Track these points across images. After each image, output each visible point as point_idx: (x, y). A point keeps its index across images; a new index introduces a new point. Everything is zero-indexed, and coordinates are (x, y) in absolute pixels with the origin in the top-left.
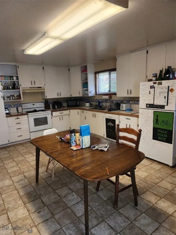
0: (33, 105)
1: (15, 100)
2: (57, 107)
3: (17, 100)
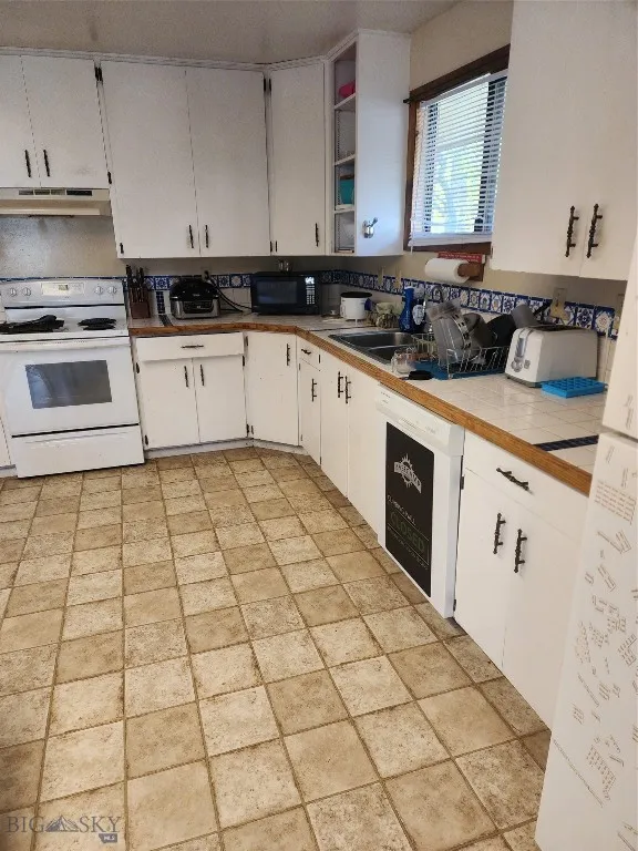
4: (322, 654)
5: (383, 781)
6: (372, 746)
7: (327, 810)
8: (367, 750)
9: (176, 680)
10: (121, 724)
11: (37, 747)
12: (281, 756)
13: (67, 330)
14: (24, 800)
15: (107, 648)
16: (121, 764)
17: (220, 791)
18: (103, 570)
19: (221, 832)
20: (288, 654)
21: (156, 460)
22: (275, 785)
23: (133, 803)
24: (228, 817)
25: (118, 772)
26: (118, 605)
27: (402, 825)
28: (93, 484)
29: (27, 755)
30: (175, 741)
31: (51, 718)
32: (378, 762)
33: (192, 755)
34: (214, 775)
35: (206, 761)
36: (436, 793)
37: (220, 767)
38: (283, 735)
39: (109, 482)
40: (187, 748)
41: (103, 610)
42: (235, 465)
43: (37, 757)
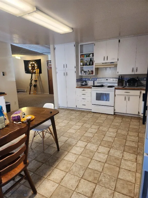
0: (107, 80)
1: (89, 74)
2: (129, 85)
3: (91, 74)
4: (123, 156)
5: (118, 178)
6: (120, 173)
7: (104, 175)
8: (119, 173)
9: (95, 147)
10: (84, 149)
11: (73, 146)
12: (103, 165)
13: (104, 87)
14: (68, 151)
15: (88, 139)
16: (81, 153)
17: (91, 163)
18: (95, 129)
19: (87, 167)
20: (118, 154)
21: (116, 115)
22: (99, 167)
23: (79, 158)
24: (89, 167)
25: (80, 154)
26: (114, 138)
27: (116, 185)
28: (102, 116)
29: (71, 146)
30: (89, 154)
31: (76, 144)
32: (119, 175)
33: (90, 157)
34: (91, 161)
35: (92, 159)
36: (126, 186)
37: (93, 161)
38: (106, 163)
39: (105, 116)
40: (90, 156)
41: (91, 134)
42: (132, 120)
43: (72, 147)
